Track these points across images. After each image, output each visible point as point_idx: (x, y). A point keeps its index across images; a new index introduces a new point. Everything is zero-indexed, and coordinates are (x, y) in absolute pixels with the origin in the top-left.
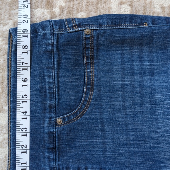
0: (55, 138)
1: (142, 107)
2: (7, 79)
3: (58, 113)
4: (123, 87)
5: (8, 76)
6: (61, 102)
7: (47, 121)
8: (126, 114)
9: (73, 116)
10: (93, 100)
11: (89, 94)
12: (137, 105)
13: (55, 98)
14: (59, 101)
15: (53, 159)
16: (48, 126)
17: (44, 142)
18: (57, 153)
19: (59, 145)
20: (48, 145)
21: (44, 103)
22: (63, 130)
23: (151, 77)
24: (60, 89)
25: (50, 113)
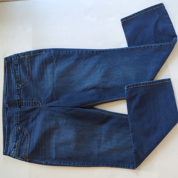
0: (19, 91)
3: (20, 83)
9: (24, 84)
16: (17, 87)
21: (16, 80)
22: (21, 88)
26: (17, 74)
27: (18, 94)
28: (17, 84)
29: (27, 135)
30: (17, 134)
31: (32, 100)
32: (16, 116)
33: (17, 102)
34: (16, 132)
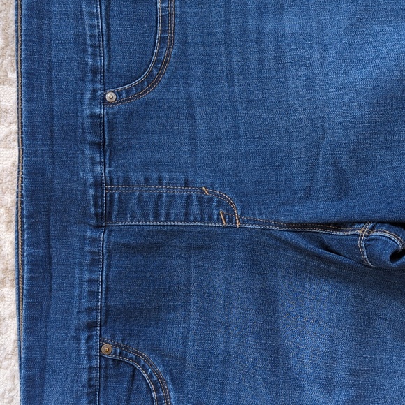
0: (104, 125)
1: (260, 70)
2: (14, 22)
3: (108, 84)
4: (227, 33)
5: (17, 15)
6: (113, 63)
7: (88, 95)
8: (233, 85)
9: (136, 89)
10: (172, 61)
11: (165, 49)
12: (253, 66)
13: (103, 57)
14: (109, 61)
15: (100, 162)
16: (90, 104)
17: (84, 132)
18: (108, 153)
19: (110, 139)
20: (89, 138)
21: (83, 63)
22: (118, 113)
23: (278, 14)
24: (112, 39)
25: (93, 81)
26: (92, 27)
27: (99, 146)
28: (89, 85)
29: (155, 383)
30: (90, 386)
31: (186, 184)
32: (86, 276)
33: (92, 192)
34: (85, 375)
